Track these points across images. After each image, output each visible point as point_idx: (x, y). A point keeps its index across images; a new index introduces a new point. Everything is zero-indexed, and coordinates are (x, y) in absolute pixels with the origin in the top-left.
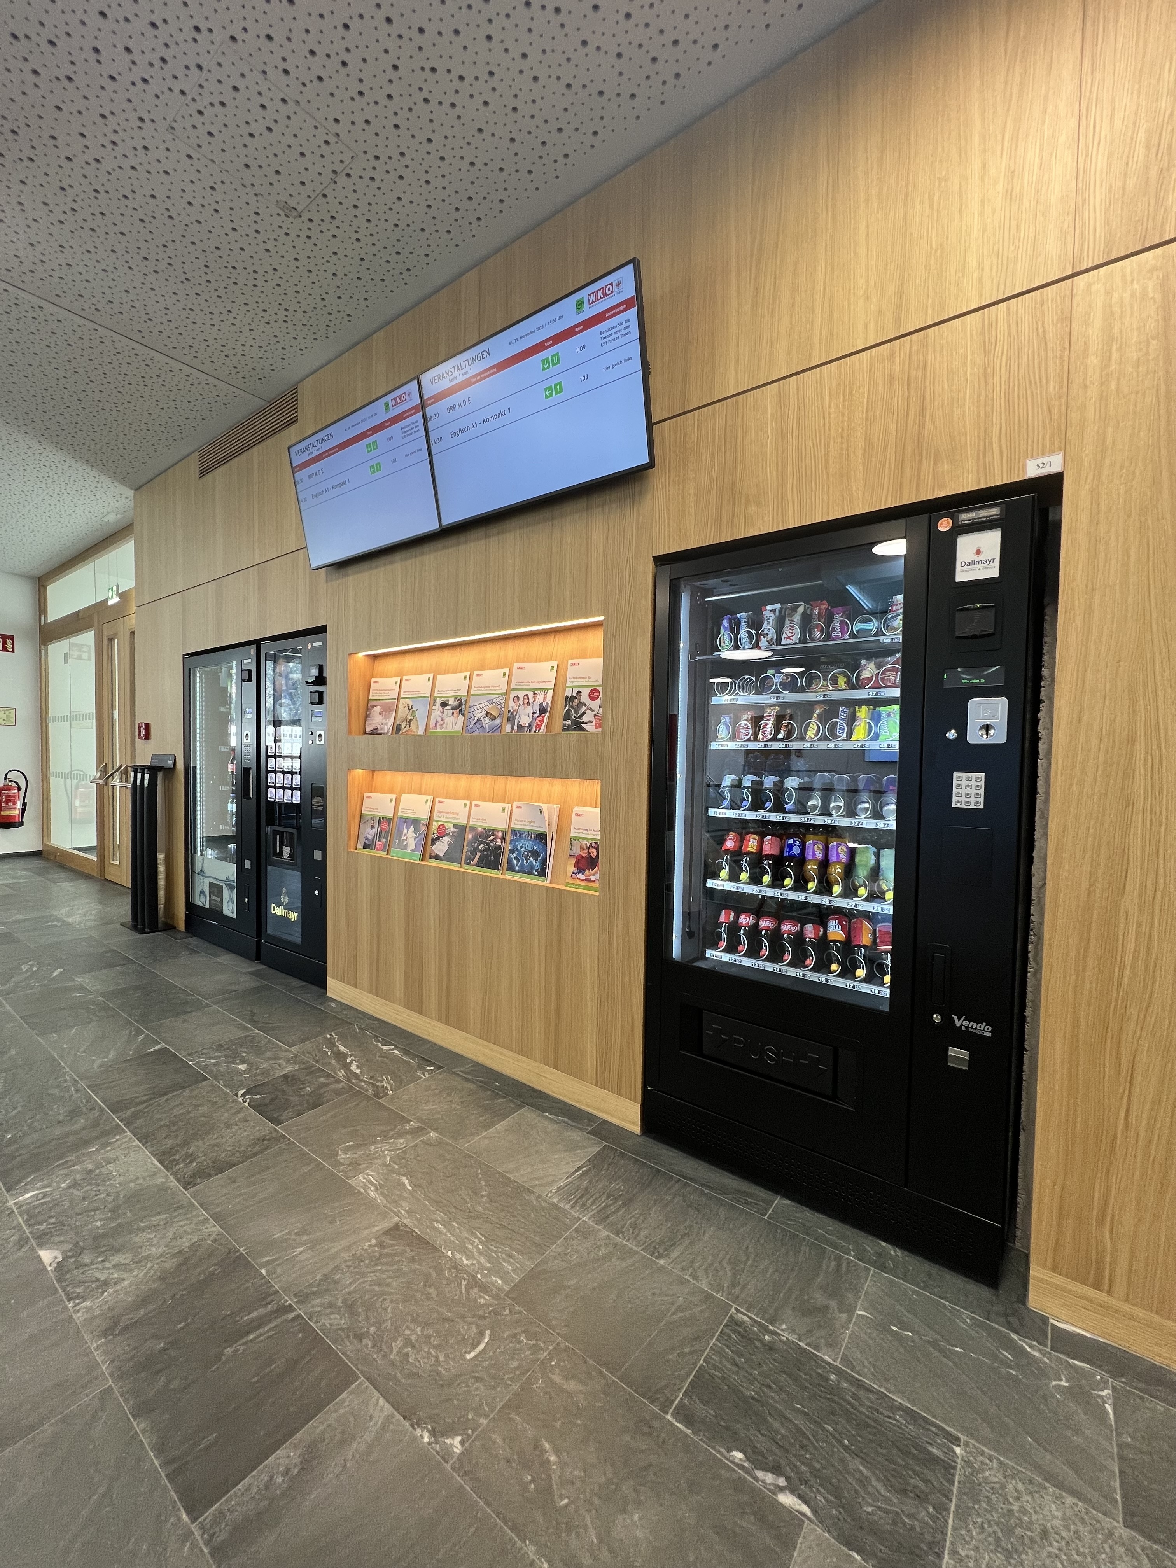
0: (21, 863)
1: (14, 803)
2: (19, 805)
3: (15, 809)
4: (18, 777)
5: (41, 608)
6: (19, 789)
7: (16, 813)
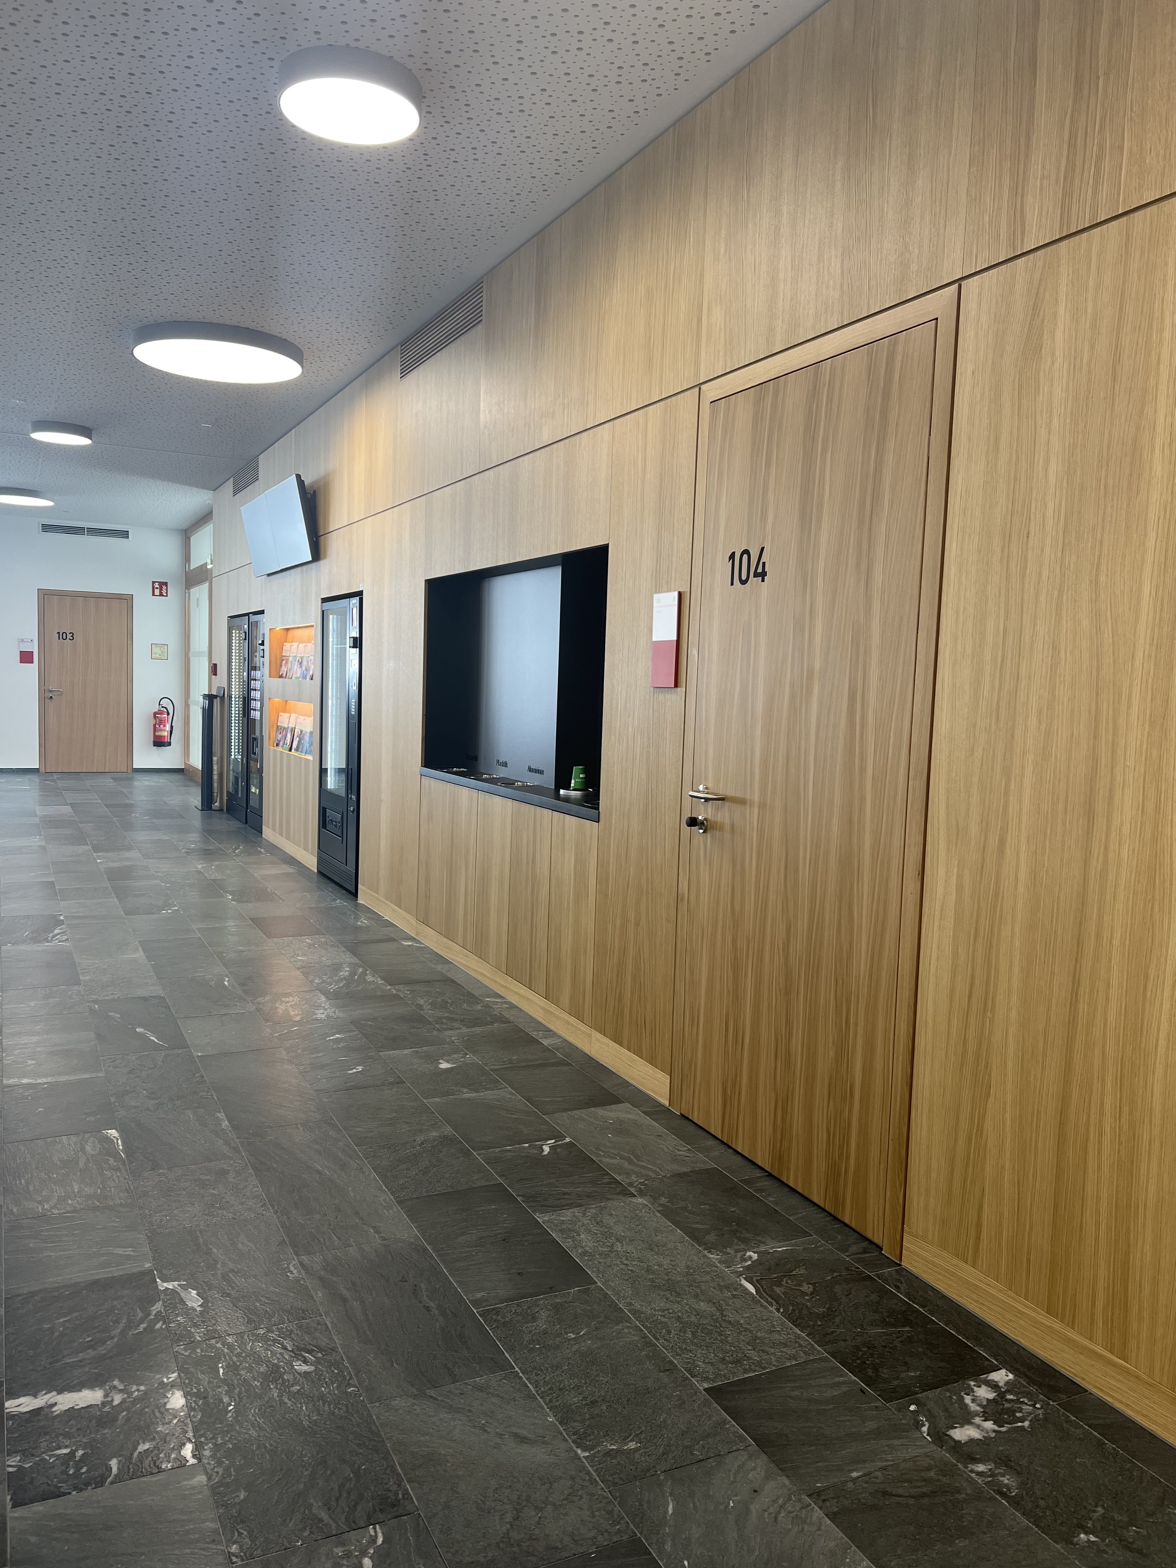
0: (168, 776)
1: (165, 726)
2: (168, 728)
3: (165, 730)
4: (168, 704)
5: (187, 557)
6: (168, 714)
7: (165, 734)
